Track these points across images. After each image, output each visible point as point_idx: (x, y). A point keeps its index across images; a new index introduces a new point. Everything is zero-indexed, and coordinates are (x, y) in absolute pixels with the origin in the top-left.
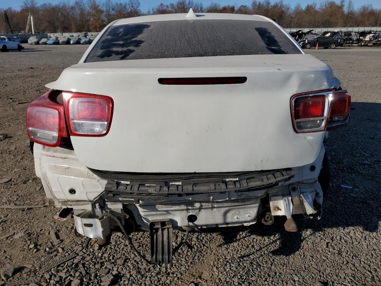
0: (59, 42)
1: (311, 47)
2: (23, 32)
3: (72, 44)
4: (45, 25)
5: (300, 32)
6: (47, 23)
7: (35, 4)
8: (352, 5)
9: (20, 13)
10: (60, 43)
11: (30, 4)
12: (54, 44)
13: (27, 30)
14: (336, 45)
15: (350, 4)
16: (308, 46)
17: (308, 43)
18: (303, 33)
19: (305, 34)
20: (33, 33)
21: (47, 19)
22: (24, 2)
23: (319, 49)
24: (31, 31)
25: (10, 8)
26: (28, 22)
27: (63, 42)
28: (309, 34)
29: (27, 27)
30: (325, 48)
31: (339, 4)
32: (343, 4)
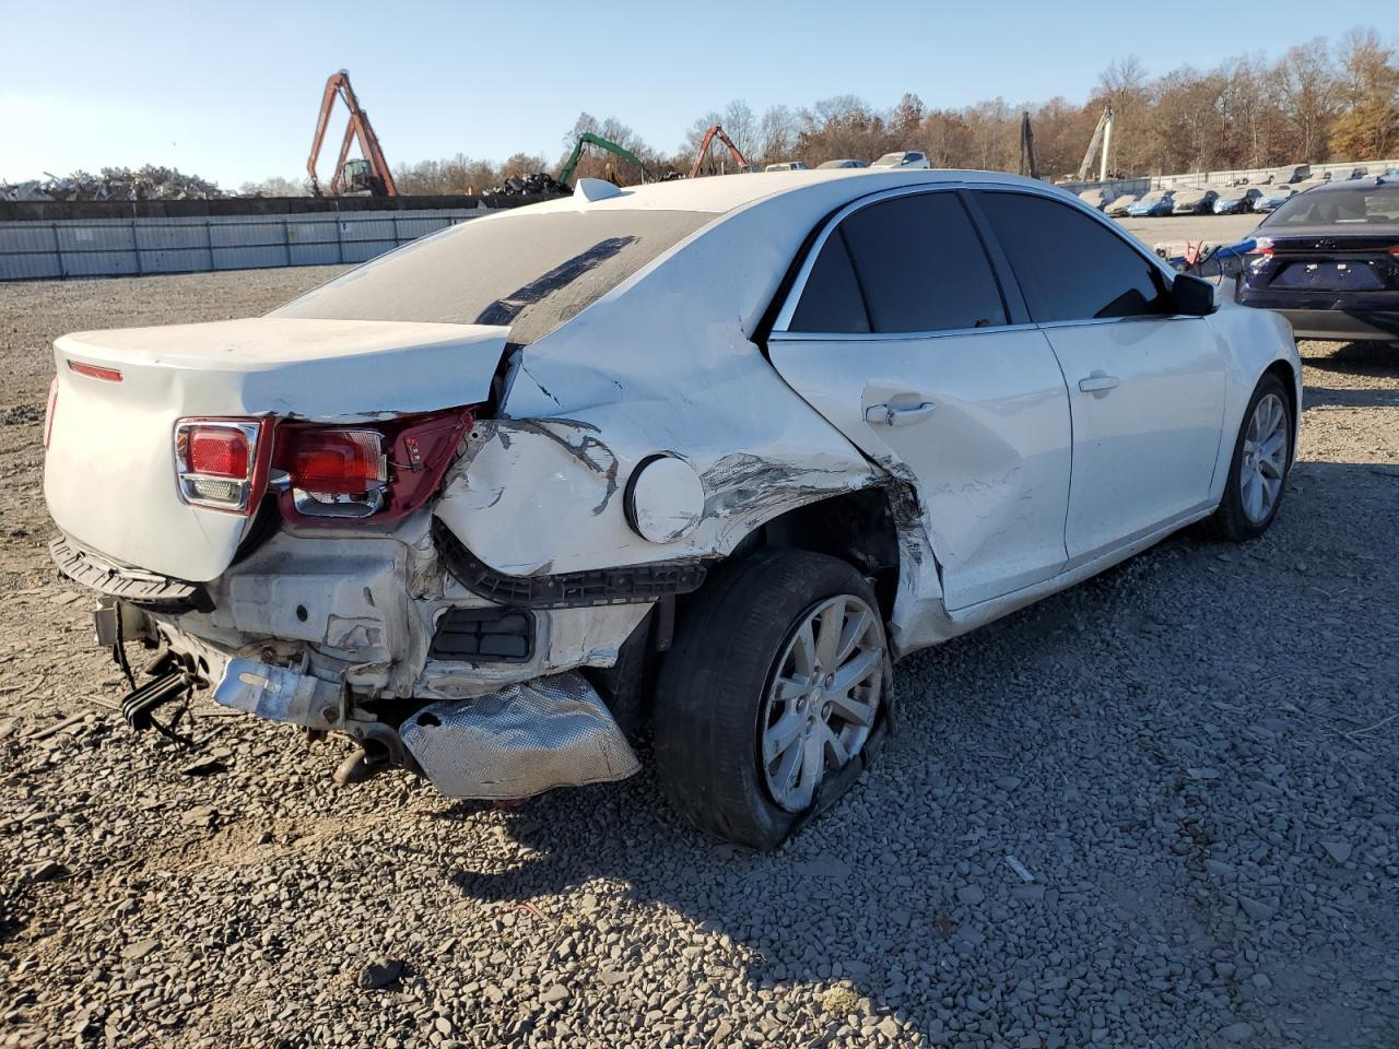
0: (1172, 208)
2: (1069, 176)
3: (1220, 214)
4: (1152, 146)
6: (1161, 138)
7: (1139, 77)
9: (1085, 112)
10: (1175, 211)
11: (1121, 80)
12: (1152, 214)
13: (1083, 171)
20: (1103, 178)
21: (1165, 126)
22: (1101, 77)
24: (1098, 173)
25: (1057, 100)
26: (1094, 143)
27: (1188, 207)
29: (1087, 161)
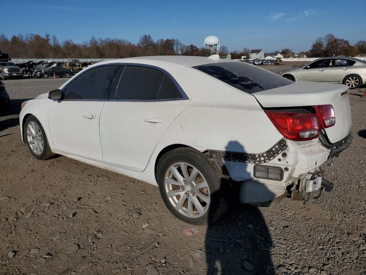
1: (48, 76)
5: (31, 63)
8: (56, 40)
14: (69, 74)
15: (54, 38)
16: (46, 76)
17: (44, 73)
18: (34, 64)
19: (36, 64)
23: (56, 78)
28: (40, 64)
30: (60, 77)
31: (45, 38)
32: (49, 38)
